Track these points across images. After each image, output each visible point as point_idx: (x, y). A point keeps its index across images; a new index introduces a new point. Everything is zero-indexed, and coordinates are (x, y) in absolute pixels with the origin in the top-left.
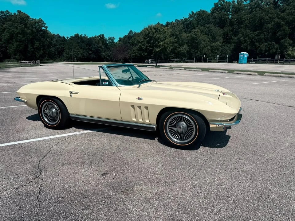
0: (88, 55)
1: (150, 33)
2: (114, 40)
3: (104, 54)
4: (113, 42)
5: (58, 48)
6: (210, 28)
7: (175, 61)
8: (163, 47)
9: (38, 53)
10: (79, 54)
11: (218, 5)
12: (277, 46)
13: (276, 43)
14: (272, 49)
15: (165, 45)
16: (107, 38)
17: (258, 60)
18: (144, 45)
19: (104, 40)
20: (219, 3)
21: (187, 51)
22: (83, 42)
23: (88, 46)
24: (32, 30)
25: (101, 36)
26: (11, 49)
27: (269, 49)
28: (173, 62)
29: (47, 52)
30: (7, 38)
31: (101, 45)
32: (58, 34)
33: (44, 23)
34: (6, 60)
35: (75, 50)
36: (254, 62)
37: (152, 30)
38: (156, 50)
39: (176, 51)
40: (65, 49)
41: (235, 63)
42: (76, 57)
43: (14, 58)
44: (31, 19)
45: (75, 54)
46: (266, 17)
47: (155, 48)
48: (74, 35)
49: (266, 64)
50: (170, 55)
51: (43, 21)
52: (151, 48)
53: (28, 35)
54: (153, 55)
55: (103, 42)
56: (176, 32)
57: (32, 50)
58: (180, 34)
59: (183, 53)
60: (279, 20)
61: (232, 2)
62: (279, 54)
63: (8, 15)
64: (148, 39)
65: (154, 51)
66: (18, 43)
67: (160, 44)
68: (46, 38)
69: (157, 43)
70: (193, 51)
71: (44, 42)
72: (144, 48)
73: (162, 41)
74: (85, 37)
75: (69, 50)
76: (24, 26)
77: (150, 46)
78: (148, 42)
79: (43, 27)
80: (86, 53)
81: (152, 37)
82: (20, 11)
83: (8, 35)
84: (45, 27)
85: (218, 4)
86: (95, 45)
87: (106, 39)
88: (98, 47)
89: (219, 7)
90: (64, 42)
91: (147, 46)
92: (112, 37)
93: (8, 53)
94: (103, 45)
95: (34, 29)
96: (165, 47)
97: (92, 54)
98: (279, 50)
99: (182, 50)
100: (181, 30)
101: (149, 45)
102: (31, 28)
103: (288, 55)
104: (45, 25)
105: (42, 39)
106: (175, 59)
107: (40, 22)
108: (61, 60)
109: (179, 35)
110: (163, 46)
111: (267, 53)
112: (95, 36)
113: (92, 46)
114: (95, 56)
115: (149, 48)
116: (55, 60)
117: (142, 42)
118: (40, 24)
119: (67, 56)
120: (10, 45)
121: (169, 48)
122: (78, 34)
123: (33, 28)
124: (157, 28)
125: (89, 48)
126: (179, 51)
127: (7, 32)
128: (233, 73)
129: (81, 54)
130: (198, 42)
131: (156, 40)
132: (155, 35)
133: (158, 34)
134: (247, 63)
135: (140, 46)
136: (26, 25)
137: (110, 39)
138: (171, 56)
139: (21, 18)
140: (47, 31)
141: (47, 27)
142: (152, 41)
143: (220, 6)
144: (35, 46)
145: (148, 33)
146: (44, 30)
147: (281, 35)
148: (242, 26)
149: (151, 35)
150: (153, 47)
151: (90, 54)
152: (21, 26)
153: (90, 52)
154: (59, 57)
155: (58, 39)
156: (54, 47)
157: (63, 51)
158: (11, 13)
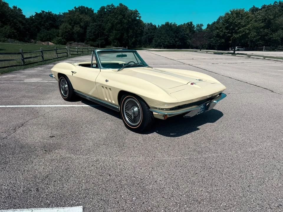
0: (174, 42)
1: (230, 19)
2: (202, 27)
3: (189, 41)
4: (201, 29)
5: (149, 36)
7: (264, 49)
8: (243, 33)
9: (131, 41)
10: (165, 42)
15: (246, 30)
16: (196, 26)
18: (222, 31)
19: (192, 27)
22: (172, 30)
23: (175, 33)
24: (128, 20)
25: (190, 23)
26: (111, 37)
28: (261, 50)
29: (138, 40)
30: (109, 28)
31: (188, 32)
32: (151, 23)
33: (139, 14)
34: (107, 46)
35: (163, 38)
37: (232, 15)
38: (234, 36)
39: (266, 38)
40: (154, 36)
42: (163, 44)
43: (113, 45)
44: (129, 10)
45: (163, 41)
47: (233, 34)
48: (164, 24)
50: (258, 42)
51: (138, 12)
52: (229, 35)
53: (125, 25)
54: (230, 42)
55: (190, 29)
56: (269, 16)
57: (127, 38)
58: (274, 18)
59: (275, 40)
63: (112, 8)
64: (228, 25)
65: (232, 37)
66: (116, 32)
67: (240, 30)
68: (139, 27)
69: (237, 28)
71: (137, 31)
72: (221, 34)
73: (243, 27)
74: (175, 25)
75: (158, 38)
76: (122, 17)
77: (228, 33)
78: (227, 28)
79: (137, 17)
80: (173, 40)
81: (232, 23)
82: (122, 4)
83: (110, 25)
84: (139, 17)
86: (182, 33)
87: (194, 26)
88: (185, 34)
90: (154, 30)
91: (225, 32)
92: (200, 24)
93: (109, 41)
94: (190, 32)
95: (130, 20)
96: (246, 33)
97: (178, 41)
99: (274, 36)
100: (276, 13)
101: (228, 31)
102: (128, 18)
104: (139, 15)
105: (136, 28)
106: (264, 47)
107: (136, 13)
108: (151, 48)
109: (272, 19)
110: (244, 31)
112: (184, 23)
113: (179, 34)
114: (180, 44)
115: (227, 35)
116: (145, 47)
117: (221, 28)
118: (135, 14)
119: (156, 43)
120: (111, 34)
121: (252, 35)
122: (168, 22)
123: (129, 18)
124: (239, 13)
125: (176, 36)
126: (271, 38)
127: (110, 22)
129: (168, 42)
131: (236, 26)
132: (235, 21)
133: (239, 19)
135: (218, 32)
136: (124, 16)
137: (198, 26)
138: (260, 44)
139: (121, 10)
140: (140, 20)
141: (141, 17)
142: (231, 27)
144: (129, 34)
145: (228, 18)
146: (138, 19)
149: (231, 20)
150: (232, 33)
151: (176, 42)
152: (120, 17)
153: (177, 39)
154: (150, 45)
155: (151, 27)
156: (146, 35)
157: (153, 38)
158: (115, 6)
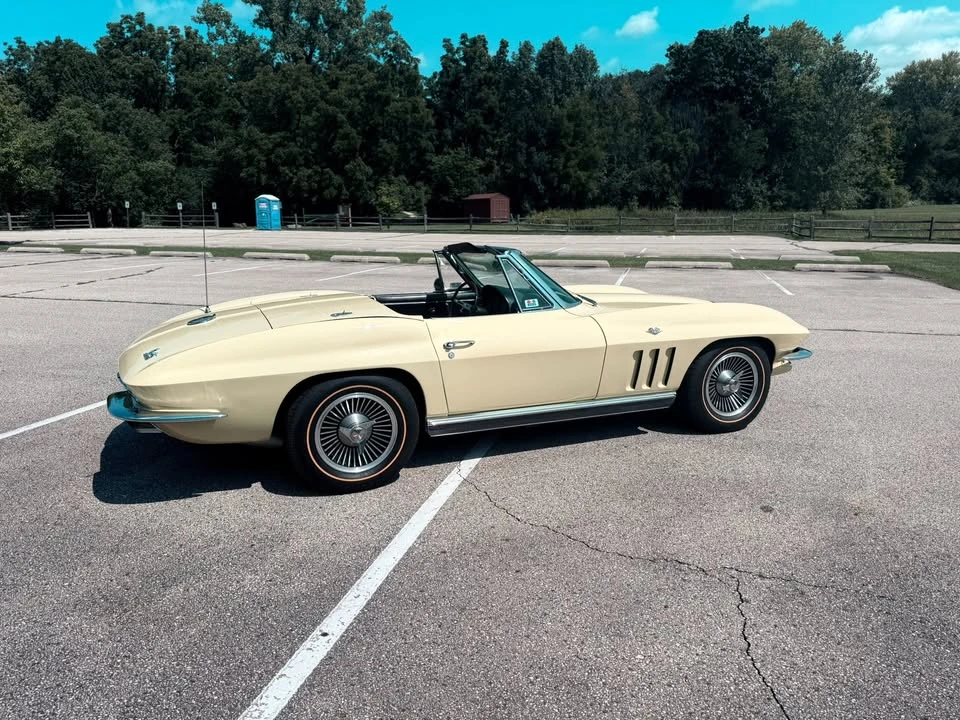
6: (118, 108)
11: (123, 34)
12: (337, 179)
13: (336, 173)
14: (328, 187)
17: (307, 220)
20: (124, 26)
21: (57, 187)
27: (321, 189)
36: (299, 226)
41: (239, 228)
46: (297, 96)
49: (337, 230)
59: (41, 192)
60: (331, 109)
61: (169, 31)
62: (346, 202)
70: (76, 188)
85: (123, 28)
89: (127, 41)
98: (345, 191)
103: (382, 204)
111: (314, 199)
128: (329, 260)
130: (88, 157)
134: (283, 229)
143: (129, 35)
147: (343, 151)
148: (216, 111)
